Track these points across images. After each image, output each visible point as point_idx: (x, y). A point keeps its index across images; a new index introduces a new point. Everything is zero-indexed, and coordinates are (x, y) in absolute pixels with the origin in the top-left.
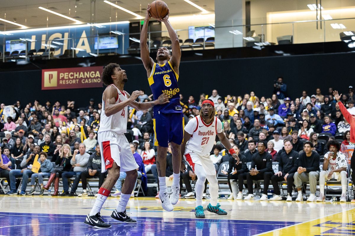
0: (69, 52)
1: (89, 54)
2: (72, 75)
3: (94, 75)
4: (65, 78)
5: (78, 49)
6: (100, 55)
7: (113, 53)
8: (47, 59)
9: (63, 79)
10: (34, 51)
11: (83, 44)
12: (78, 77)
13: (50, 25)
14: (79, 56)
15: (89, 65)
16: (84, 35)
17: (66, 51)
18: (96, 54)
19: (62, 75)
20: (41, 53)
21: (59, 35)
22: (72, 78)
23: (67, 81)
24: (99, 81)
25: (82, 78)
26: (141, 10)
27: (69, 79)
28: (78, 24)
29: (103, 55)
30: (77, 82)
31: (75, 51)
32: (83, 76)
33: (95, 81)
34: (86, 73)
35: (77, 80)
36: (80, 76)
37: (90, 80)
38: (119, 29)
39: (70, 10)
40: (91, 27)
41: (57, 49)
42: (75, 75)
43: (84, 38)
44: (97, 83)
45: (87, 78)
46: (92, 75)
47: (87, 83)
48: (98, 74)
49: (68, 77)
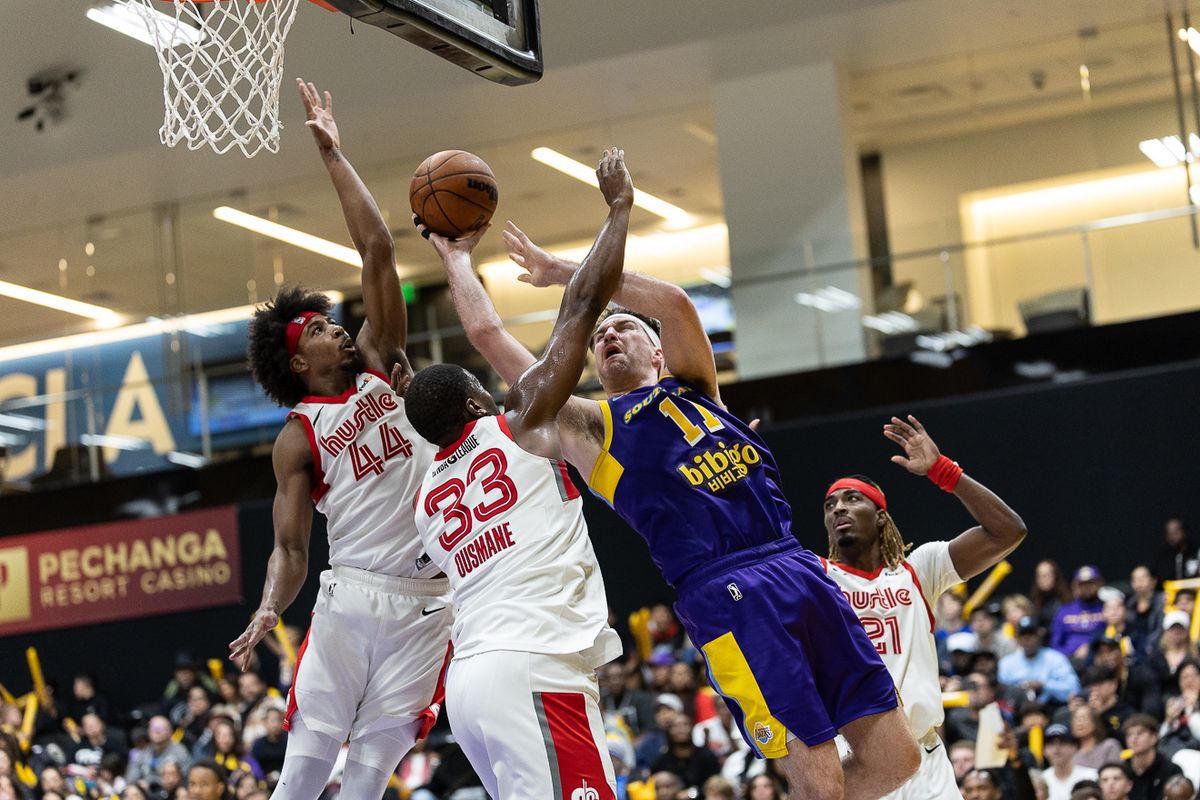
0: (73, 455)
1: (165, 458)
2: (94, 562)
3: (196, 550)
4: (66, 575)
5: (116, 440)
6: (218, 458)
9: (55, 580)
11: (137, 415)
12: (123, 566)
14: (120, 472)
15: (172, 505)
16: (136, 372)
17: (61, 454)
18: (198, 452)
19: (47, 564)
21: (24, 385)
22: (97, 571)
23: (75, 590)
24: (222, 574)
25: (141, 570)
27: (84, 579)
28: (108, 327)
29: (232, 455)
30: (123, 590)
31: (100, 450)
32: (146, 561)
33: (205, 576)
34: (157, 546)
35: (122, 582)
36: (135, 562)
37: (179, 575)
39: (63, 265)
40: (166, 338)
41: (18, 450)
42: (110, 559)
43: (137, 385)
44: (215, 584)
45: (165, 566)
46: (188, 549)
47: (166, 590)
48: (213, 545)
49: (80, 570)
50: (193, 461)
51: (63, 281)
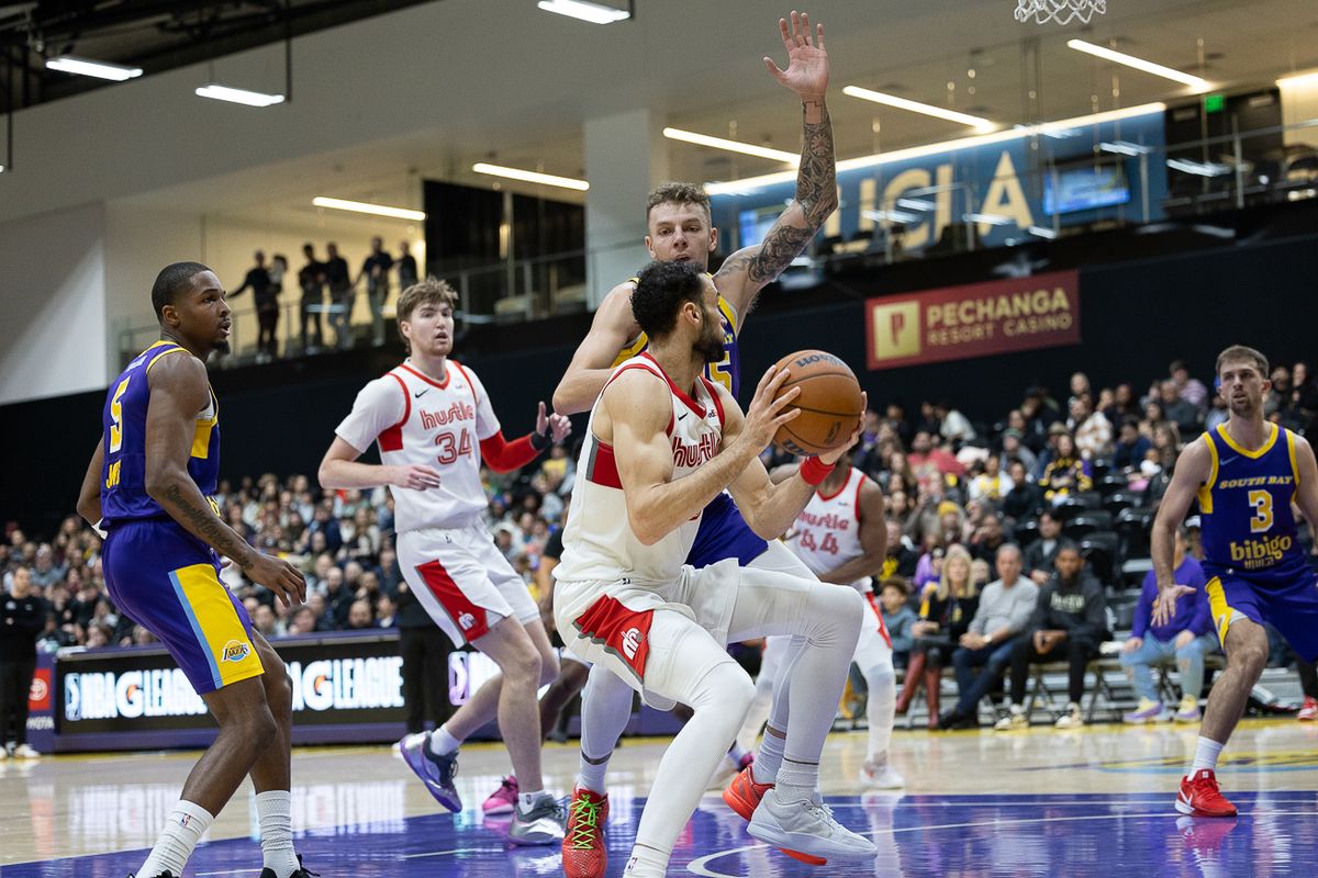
0: (955, 231)
1: (1027, 231)
2: (969, 312)
3: (1046, 304)
4: (948, 321)
5: (988, 218)
6: (1066, 232)
7: (1111, 219)
8: (880, 261)
9: (939, 325)
10: (838, 239)
11: (1005, 199)
12: (991, 315)
13: (887, 147)
14: (990, 243)
15: (1027, 268)
16: (1005, 167)
17: (947, 230)
18: (1050, 227)
19: (934, 313)
20: (860, 246)
21: (920, 177)
22: (970, 319)
23: (955, 332)
24: (1065, 322)
25: (1004, 318)
26: (1201, 60)
27: (961, 325)
28: (984, 132)
29: (1076, 231)
30: (990, 333)
31: (975, 226)
32: (1007, 312)
33: (1052, 323)
34: (1017, 300)
35: (990, 327)
36: (1000, 312)
37: (1032, 322)
38: (1128, 132)
39: (951, 86)
40: (1028, 139)
41: (914, 226)
42: (981, 310)
43: (1005, 178)
44: (1059, 329)
45: (1022, 316)
46: (1040, 302)
47: (1022, 334)
48: (1059, 299)
49: (958, 318)
50: (1049, 234)
51: (951, 98)
